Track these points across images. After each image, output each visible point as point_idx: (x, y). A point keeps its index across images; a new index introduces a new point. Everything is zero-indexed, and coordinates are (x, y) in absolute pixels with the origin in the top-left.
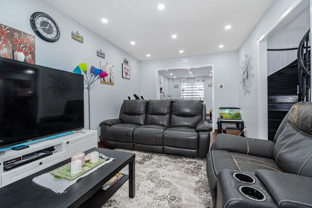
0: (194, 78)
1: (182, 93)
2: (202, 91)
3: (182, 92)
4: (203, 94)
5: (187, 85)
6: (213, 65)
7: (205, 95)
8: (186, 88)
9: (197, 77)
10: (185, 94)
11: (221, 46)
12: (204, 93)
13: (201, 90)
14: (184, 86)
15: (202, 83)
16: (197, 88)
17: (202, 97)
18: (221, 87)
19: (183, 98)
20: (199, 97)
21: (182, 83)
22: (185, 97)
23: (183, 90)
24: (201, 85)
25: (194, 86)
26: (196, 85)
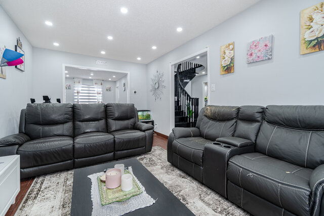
0: (92, 80)
1: (76, 96)
2: (101, 95)
3: (76, 94)
4: (101, 98)
5: (82, 87)
6: (129, 73)
7: (103, 99)
8: (82, 90)
9: (94, 80)
10: (80, 97)
11: (139, 59)
12: (103, 96)
13: (100, 93)
14: (79, 87)
15: (100, 86)
16: (94, 91)
17: (101, 101)
18: (135, 92)
19: (78, 102)
20: (97, 100)
21: (76, 85)
22: (80, 100)
23: (78, 93)
24: (99, 88)
25: (91, 89)
26: (93, 88)
